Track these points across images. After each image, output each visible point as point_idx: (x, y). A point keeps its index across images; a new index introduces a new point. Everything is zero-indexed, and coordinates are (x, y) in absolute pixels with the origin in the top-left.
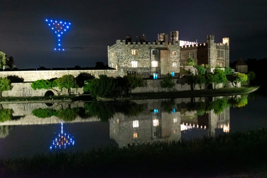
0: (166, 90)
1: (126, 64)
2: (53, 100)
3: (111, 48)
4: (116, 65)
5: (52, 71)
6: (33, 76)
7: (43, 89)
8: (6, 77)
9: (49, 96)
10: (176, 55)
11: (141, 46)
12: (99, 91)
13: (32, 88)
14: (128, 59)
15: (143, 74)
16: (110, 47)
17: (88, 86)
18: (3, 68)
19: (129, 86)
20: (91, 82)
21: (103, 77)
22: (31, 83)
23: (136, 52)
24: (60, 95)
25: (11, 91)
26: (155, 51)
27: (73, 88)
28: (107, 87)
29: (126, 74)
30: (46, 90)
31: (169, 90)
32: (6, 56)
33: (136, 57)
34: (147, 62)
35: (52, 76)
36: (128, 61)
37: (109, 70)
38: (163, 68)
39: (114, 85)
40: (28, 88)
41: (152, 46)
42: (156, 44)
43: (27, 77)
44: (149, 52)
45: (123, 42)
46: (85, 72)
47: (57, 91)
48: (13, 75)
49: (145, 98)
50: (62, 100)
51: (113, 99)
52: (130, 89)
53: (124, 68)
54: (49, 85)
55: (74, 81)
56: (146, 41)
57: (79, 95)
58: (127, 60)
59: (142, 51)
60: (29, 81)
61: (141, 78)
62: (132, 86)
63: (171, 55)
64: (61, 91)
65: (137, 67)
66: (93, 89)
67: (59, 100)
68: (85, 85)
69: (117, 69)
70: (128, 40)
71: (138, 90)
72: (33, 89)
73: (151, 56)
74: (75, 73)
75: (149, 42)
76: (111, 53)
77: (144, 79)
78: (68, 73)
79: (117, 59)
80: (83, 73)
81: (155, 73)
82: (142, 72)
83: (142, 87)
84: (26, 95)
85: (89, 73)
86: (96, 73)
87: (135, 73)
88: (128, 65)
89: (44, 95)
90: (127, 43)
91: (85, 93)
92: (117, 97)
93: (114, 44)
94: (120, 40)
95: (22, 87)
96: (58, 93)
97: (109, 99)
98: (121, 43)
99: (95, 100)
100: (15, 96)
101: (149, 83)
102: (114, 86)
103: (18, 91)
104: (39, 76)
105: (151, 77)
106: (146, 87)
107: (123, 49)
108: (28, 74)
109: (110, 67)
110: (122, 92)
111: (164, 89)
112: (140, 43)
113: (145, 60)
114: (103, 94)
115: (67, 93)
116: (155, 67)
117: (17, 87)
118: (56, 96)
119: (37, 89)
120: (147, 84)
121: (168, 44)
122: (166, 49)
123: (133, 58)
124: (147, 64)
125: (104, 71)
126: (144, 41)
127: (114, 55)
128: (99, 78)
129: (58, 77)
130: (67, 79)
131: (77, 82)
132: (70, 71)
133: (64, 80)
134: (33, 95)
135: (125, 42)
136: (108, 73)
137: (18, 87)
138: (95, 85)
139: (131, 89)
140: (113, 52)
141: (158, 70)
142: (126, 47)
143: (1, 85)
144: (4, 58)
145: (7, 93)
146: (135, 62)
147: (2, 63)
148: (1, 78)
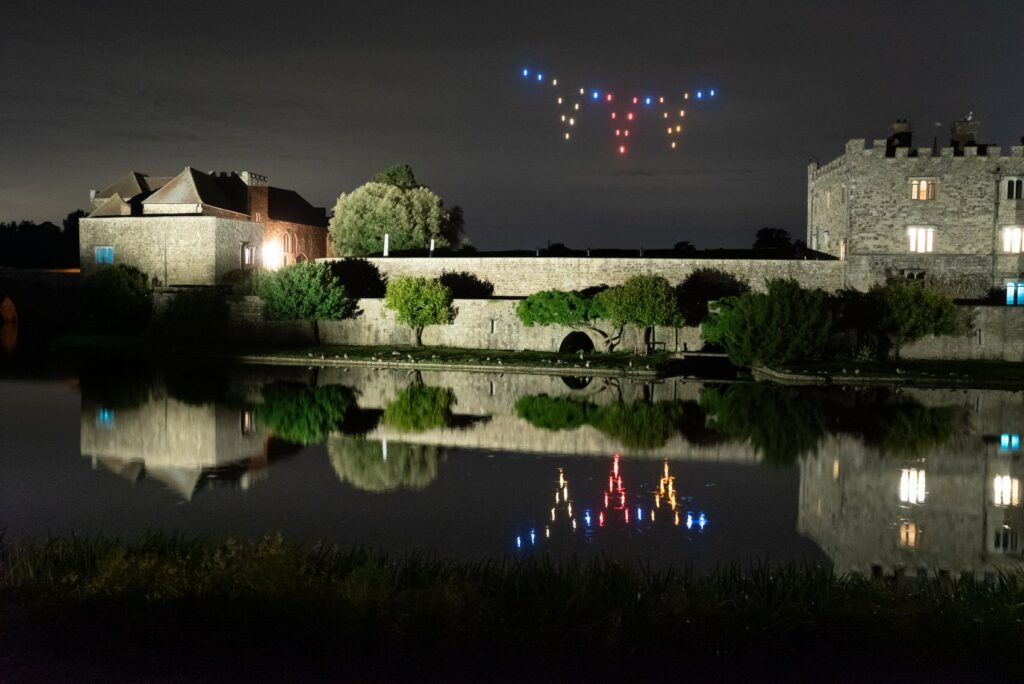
1: (881, 238)
2: (590, 368)
3: (821, 174)
4: (842, 243)
5: (589, 259)
6: (526, 275)
7: (557, 324)
8: (438, 276)
9: (574, 352)
11: (954, 165)
12: (764, 344)
13: (518, 319)
14: (893, 217)
15: (957, 283)
16: (818, 168)
17: (719, 322)
18: (429, 244)
19: (894, 328)
20: (732, 308)
21: (785, 290)
22: (517, 302)
23: (932, 186)
24: (615, 350)
25: (452, 326)
26: (1019, 183)
27: (662, 324)
28: (798, 328)
29: (882, 281)
30: (567, 331)
32: (441, 204)
33: (925, 214)
34: (982, 229)
35: (590, 277)
36: (891, 226)
37: (808, 262)
39: (829, 323)
40: (506, 315)
41: (1006, 162)
43: (503, 281)
44: (988, 190)
45: (877, 147)
46: (711, 267)
47: (605, 335)
48: (459, 271)
49: (958, 381)
50: (620, 367)
51: (821, 379)
52: (894, 340)
53: (873, 254)
54: (576, 312)
55: (668, 299)
56: (978, 142)
57: (686, 354)
58: (889, 223)
59: (958, 184)
60: (510, 294)
61: (948, 297)
62: (905, 329)
64: (619, 337)
65: (930, 249)
66: (739, 334)
67: (610, 367)
68: (710, 317)
69: (842, 256)
70: (897, 141)
71: (929, 347)
72: (522, 323)
73: (997, 204)
74: (676, 270)
75: (995, 145)
76: (821, 192)
77: (960, 302)
78: (649, 271)
79: (846, 218)
80: (704, 269)
81: (1017, 280)
82: (953, 272)
83: (949, 337)
84: (500, 342)
85: (728, 270)
86: (757, 273)
87: (921, 276)
88: (890, 243)
89: (559, 346)
90: (890, 153)
91: (708, 347)
92: (837, 371)
93: (834, 158)
94: (862, 141)
95: (486, 315)
96: (608, 342)
97: (804, 379)
98: (868, 152)
99: (747, 376)
100: (462, 346)
101: (981, 318)
102: (827, 326)
103: (473, 327)
104: (544, 277)
105: (997, 297)
106: (970, 336)
107: (872, 177)
108: (509, 270)
109: (814, 248)
110: (857, 352)
112: (952, 149)
113: (969, 223)
114: (778, 357)
115: (640, 346)
116: (1016, 250)
117: (471, 315)
118: (600, 353)
119: (536, 324)
120: (972, 322)
123: (917, 215)
124: (978, 240)
125: (790, 266)
126: (971, 143)
127: (834, 202)
128: (766, 292)
129: (610, 284)
130: (642, 292)
131: (681, 306)
132: (655, 260)
133: (633, 296)
134: (522, 347)
135: (885, 149)
136: (804, 273)
137: (472, 313)
138: (747, 319)
139: (899, 344)
140: (829, 188)
142: (888, 168)
143: (421, 303)
144: (434, 211)
145: (440, 333)
146: (922, 231)
147: (426, 229)
148: (422, 282)
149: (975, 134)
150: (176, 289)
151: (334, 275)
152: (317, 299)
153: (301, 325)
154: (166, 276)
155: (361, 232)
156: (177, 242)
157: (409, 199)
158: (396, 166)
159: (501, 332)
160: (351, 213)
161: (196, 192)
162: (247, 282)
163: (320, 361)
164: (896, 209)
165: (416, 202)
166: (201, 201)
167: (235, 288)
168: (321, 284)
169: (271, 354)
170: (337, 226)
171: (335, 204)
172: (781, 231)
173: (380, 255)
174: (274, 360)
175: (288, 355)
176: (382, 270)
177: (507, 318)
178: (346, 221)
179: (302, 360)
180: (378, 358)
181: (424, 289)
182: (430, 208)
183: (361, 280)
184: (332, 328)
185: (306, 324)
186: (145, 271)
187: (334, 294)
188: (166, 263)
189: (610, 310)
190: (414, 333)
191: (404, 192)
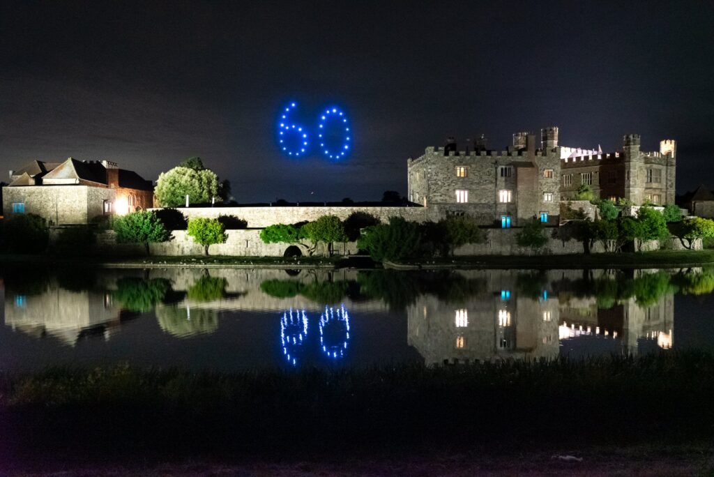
0: (528, 251)
1: (444, 196)
2: (300, 264)
3: (414, 164)
4: (425, 198)
5: (298, 208)
6: (265, 217)
7: (282, 243)
8: (216, 218)
9: (292, 256)
10: (551, 177)
11: (476, 160)
12: (388, 249)
13: (261, 240)
14: (449, 185)
15: (481, 217)
16: (412, 161)
17: (366, 239)
18: (212, 200)
19: (450, 240)
20: (372, 232)
21: (398, 222)
22: (260, 231)
23: (466, 170)
24: (313, 254)
25: (225, 244)
26: (506, 169)
27: (337, 241)
28: (405, 241)
29: (445, 217)
30: (288, 245)
31: (535, 251)
32: (217, 179)
33: (464, 183)
34: (490, 191)
35: (299, 217)
36: (448, 190)
37: (409, 208)
38: (522, 204)
39: (419, 238)
40: (254, 237)
41: (500, 159)
42: (509, 154)
43: (252, 219)
44: (492, 172)
45: (440, 150)
46: (361, 211)
47: (307, 247)
48: (228, 215)
49: (482, 266)
50: (316, 264)
51: (416, 266)
52: (450, 246)
53: (440, 204)
54: (292, 235)
55: (340, 228)
56: (486, 149)
57: (349, 256)
58: (447, 188)
59: (478, 169)
60: (257, 226)
61: (475, 224)
62: (456, 240)
63: (540, 177)
64: (315, 248)
65: (466, 201)
66: (376, 245)
67: (310, 264)
68: (361, 237)
69: (425, 205)
70: (449, 148)
71: (467, 249)
72: (263, 242)
73: (496, 179)
74: (343, 213)
75: (494, 150)
76: (414, 173)
77: (481, 227)
78: (329, 213)
79: (426, 186)
80: (358, 212)
81: (506, 216)
82: (477, 212)
83: (476, 244)
84: (251, 252)
85: (370, 212)
86: (384, 214)
87: (462, 214)
88: (447, 198)
89: (283, 254)
90: (446, 154)
91: (360, 252)
92: (424, 262)
93: (420, 156)
94: (433, 148)
95: (244, 238)
96: (309, 251)
97: (408, 267)
98: (436, 153)
99: (380, 266)
100: (231, 255)
101: (491, 235)
102: (419, 240)
103: (237, 244)
104: (274, 217)
105: (497, 224)
106: (486, 244)
107: (438, 165)
108: (255, 212)
109: (412, 201)
110: (434, 253)
111: (523, 249)
112: (475, 152)
113: (484, 188)
114: (395, 256)
115: (326, 252)
116: (505, 201)
118: (305, 256)
119: (271, 242)
120: (487, 236)
121: (534, 154)
122: (531, 165)
123: (460, 184)
124: (488, 197)
125: (400, 210)
126: (484, 150)
127: (420, 177)
128: (389, 223)
129: (310, 220)
130: (326, 224)
131: (346, 231)
132: (333, 208)
133: (321, 226)
134: (263, 254)
135: (444, 152)
136: (407, 213)
137: (236, 237)
138: (380, 237)
139: (453, 248)
140: (418, 171)
141: (512, 209)
142: (446, 161)
143: (207, 232)
144: (214, 183)
145: (218, 248)
146: (462, 192)
147: (210, 192)
148: (208, 221)
149: (485, 144)
150: (63, 227)
151: (158, 217)
152: (148, 231)
153: (139, 246)
154: (57, 219)
155: (173, 194)
156: (64, 200)
157: (200, 176)
158: (193, 158)
159: (252, 247)
160: (167, 184)
161: (75, 172)
162: (106, 222)
163: (150, 265)
164: (450, 181)
165: (204, 178)
166: (78, 177)
167: (99, 225)
168: (150, 222)
169: (121, 262)
170: (159, 191)
171: (158, 178)
172: (396, 193)
173: (184, 206)
174: (123, 265)
175: (131, 263)
176: (185, 215)
177: (255, 240)
178: (164, 188)
179: (140, 265)
180: (184, 262)
181: (210, 225)
182: (211, 181)
183: (173, 220)
184: (156, 246)
185: (142, 245)
186: (44, 217)
187: (158, 228)
188: (57, 212)
189: (310, 234)
190: (204, 248)
191: (197, 172)
